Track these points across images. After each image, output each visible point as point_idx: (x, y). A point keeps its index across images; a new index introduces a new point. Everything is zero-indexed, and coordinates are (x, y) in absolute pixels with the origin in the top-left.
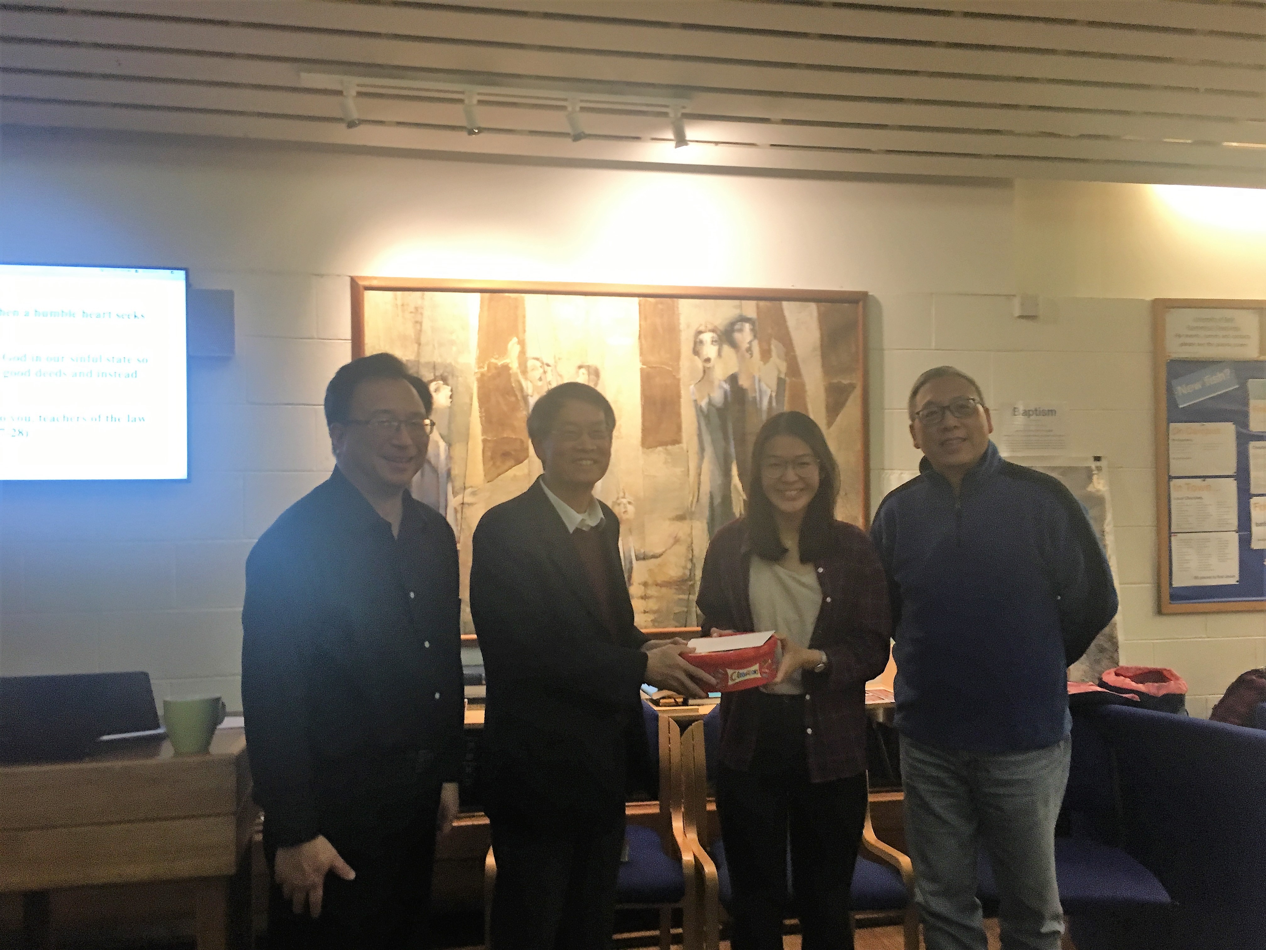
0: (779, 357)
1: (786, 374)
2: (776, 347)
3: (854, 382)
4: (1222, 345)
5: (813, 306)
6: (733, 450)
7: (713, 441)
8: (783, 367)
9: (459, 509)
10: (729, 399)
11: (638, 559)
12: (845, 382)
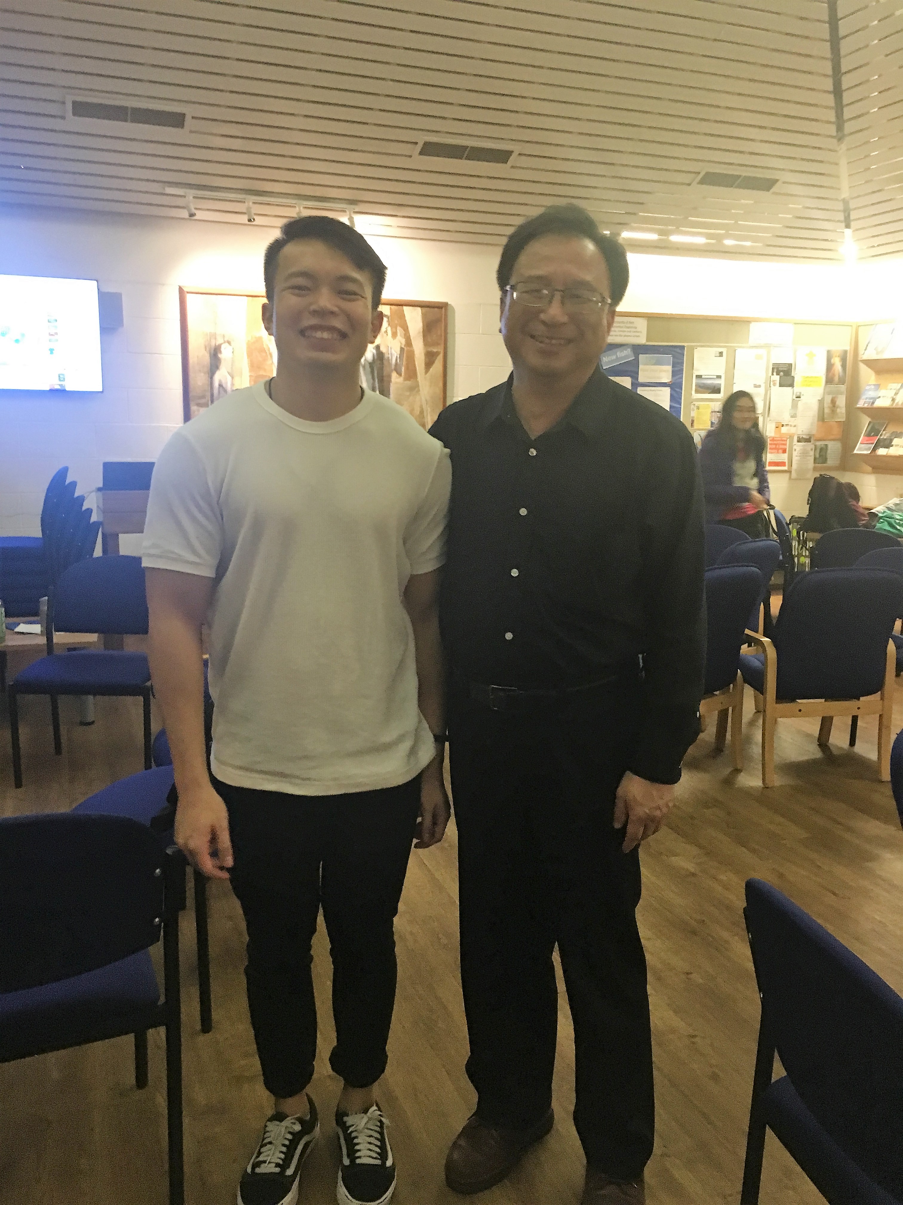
0: (401, 335)
1: (405, 345)
2: (400, 330)
3: (439, 350)
4: (628, 336)
5: (419, 309)
6: (377, 385)
8: (403, 341)
12: (435, 350)
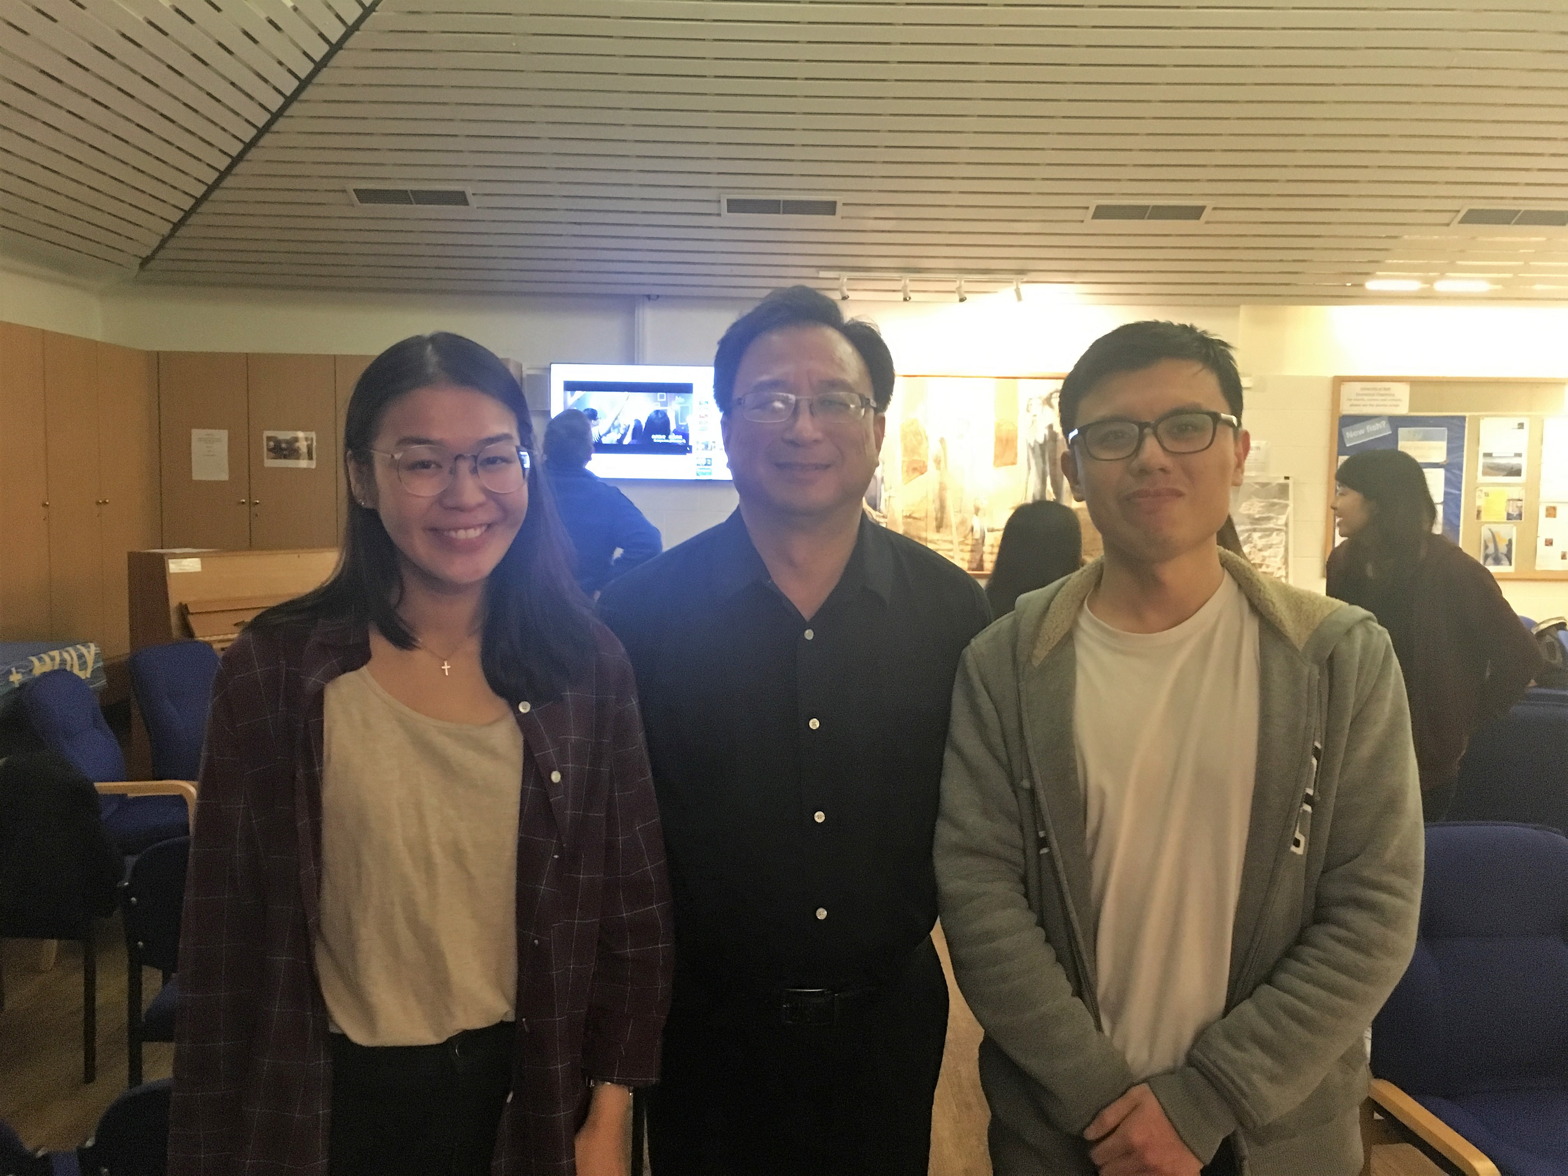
7: (1036, 464)
9: (887, 499)
10: (1047, 439)
11: (989, 531)
